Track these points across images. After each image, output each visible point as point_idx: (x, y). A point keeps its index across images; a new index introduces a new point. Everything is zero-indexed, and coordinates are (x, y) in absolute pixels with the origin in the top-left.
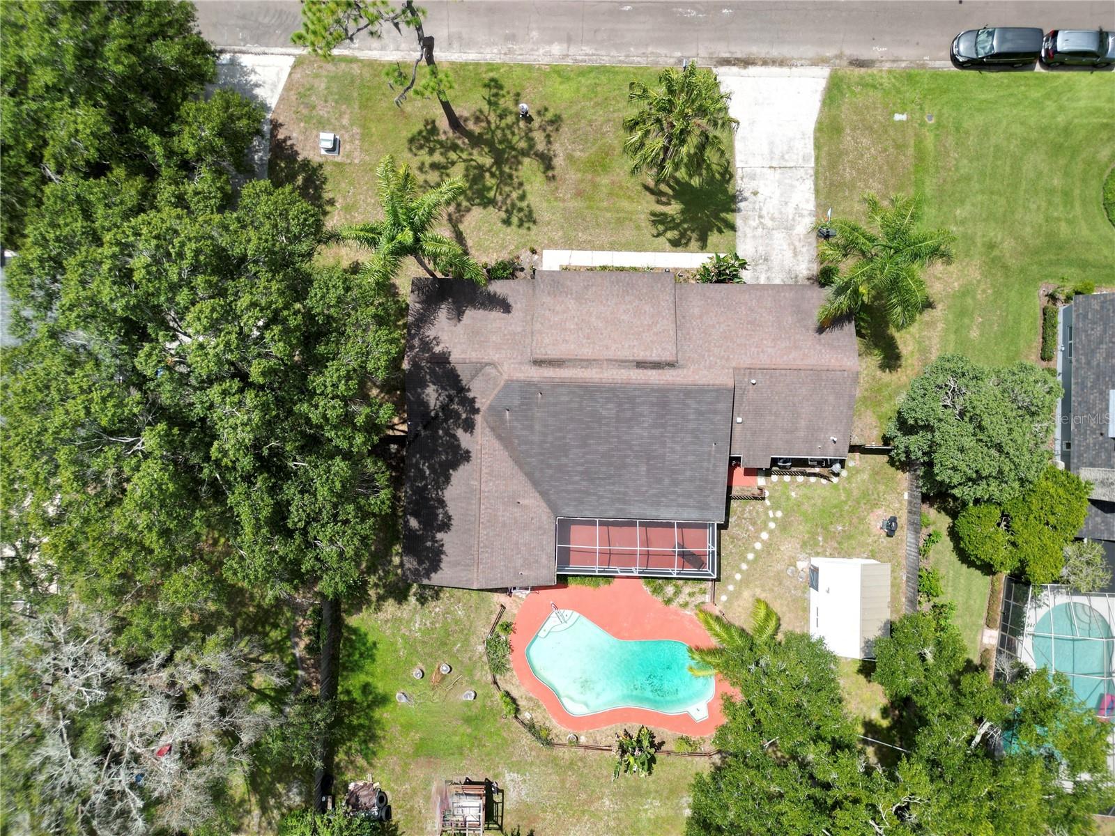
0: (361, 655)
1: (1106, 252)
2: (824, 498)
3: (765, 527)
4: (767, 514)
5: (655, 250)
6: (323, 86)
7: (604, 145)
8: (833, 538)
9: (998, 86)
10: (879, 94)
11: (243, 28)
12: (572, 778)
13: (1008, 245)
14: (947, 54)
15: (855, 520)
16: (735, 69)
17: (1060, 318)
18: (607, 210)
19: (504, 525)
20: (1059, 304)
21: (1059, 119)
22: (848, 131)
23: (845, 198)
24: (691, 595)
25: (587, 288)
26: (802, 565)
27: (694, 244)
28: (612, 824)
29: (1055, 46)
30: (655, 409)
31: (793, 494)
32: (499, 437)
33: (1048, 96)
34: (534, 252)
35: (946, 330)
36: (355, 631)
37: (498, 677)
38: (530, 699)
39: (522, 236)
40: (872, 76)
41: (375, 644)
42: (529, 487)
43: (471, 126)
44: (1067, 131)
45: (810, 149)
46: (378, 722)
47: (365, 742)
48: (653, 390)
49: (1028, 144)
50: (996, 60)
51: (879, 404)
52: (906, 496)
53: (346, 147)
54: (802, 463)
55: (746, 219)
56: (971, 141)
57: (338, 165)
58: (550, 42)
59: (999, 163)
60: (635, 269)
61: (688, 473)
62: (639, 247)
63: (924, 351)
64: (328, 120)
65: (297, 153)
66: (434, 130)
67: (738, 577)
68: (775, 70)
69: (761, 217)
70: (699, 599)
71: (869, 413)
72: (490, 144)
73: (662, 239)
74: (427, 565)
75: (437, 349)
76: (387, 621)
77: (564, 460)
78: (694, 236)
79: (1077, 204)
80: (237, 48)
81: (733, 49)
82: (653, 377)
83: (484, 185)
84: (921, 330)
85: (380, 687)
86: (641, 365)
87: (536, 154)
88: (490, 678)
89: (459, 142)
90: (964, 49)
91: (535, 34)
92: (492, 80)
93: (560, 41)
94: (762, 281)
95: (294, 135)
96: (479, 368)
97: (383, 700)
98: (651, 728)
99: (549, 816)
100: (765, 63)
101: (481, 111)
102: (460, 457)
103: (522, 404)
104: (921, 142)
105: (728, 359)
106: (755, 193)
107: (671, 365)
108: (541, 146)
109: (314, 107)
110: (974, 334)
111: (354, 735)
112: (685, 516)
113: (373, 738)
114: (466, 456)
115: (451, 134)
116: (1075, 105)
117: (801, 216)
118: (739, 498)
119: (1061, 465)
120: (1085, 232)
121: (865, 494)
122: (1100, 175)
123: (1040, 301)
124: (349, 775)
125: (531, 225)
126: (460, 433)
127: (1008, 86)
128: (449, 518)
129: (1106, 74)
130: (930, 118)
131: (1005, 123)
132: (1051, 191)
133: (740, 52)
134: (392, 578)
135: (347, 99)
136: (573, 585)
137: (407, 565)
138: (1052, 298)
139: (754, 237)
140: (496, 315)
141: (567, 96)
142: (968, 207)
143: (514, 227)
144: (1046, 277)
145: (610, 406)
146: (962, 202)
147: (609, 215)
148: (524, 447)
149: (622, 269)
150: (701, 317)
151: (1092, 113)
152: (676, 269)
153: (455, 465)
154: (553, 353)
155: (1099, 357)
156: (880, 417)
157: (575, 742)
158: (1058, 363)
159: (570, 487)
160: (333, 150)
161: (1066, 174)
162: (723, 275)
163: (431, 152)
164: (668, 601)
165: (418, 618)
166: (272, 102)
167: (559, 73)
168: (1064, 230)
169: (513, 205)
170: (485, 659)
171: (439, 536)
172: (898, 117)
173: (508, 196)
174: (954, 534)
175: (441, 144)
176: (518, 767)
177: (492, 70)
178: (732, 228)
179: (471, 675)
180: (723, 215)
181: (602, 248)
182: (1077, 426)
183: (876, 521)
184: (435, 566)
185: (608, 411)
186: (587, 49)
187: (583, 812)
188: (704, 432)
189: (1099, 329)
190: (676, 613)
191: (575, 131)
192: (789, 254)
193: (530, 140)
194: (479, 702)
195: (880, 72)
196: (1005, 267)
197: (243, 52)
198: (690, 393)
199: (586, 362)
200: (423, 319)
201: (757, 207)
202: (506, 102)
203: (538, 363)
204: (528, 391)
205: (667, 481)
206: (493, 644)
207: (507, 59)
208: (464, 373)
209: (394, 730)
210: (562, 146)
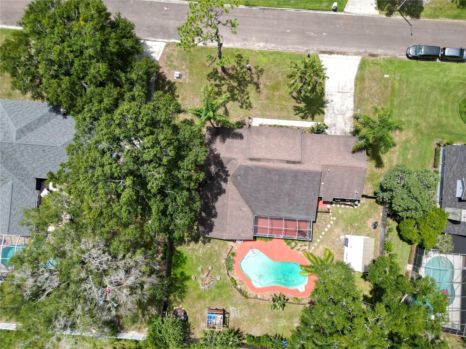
0: (181, 261)
1: (459, 129)
2: (351, 214)
3: (329, 223)
4: (330, 218)
5: (294, 120)
6: (176, 54)
7: (277, 81)
8: (354, 228)
9: (423, 66)
10: (379, 67)
11: (148, 31)
12: (254, 310)
13: (423, 125)
14: (405, 53)
15: (362, 222)
16: (327, 55)
17: (441, 153)
18: (277, 104)
19: (236, 217)
20: (441, 147)
21: (445, 80)
22: (367, 80)
23: (364, 105)
24: (301, 246)
25: (270, 133)
26: (342, 237)
27: (310, 118)
28: (268, 327)
29: (444, 53)
30: (293, 178)
31: (340, 211)
32: (235, 185)
33: (441, 71)
34: (250, 118)
35: (399, 155)
36: (179, 252)
37: (229, 272)
38: (240, 281)
39: (246, 113)
40: (377, 60)
41: (186, 257)
42: (245, 204)
43: (230, 71)
44: (447, 84)
45: (353, 86)
46: (186, 286)
47: (181, 293)
48: (292, 171)
49: (433, 88)
50: (423, 57)
51: (373, 180)
52: (381, 214)
53: (184, 77)
54: (344, 200)
55: (328, 110)
56: (412, 86)
57: (180, 83)
58: (260, 42)
59: (422, 95)
60: (286, 126)
61: (303, 202)
62: (289, 119)
63: (391, 162)
64: (178, 66)
65: (166, 78)
66: (217, 72)
67: (318, 240)
68: (341, 56)
69: (333, 110)
70: (304, 248)
71: (369, 183)
72: (237, 78)
73: (297, 116)
74: (207, 230)
75: (216, 153)
76: (190, 250)
77: (258, 195)
78: (310, 115)
79: (450, 112)
80: (145, 38)
81: (326, 48)
82: (292, 167)
83: (234, 94)
84: (390, 154)
85: (187, 273)
86: (288, 162)
87: (254, 83)
88: (226, 272)
89: (226, 77)
90: (412, 52)
91: (254, 39)
92: (239, 55)
93: (263, 41)
94: (333, 134)
95: (165, 71)
96: (230, 160)
97: (188, 278)
98: (284, 293)
99: (245, 323)
100: (338, 53)
101: (234, 66)
102: (222, 191)
103: (244, 174)
104: (394, 85)
105: (320, 162)
106: (332, 101)
107: (299, 163)
108: (255, 80)
109: (173, 62)
110: (409, 156)
111: (177, 290)
112: (301, 217)
113: (184, 292)
114: (224, 191)
115: (223, 74)
116: (451, 75)
117: (348, 110)
118: (320, 212)
119: (439, 206)
120: (452, 121)
121: (366, 213)
122: (459, 101)
123: (434, 146)
124: (174, 305)
125: (250, 108)
126: (222, 183)
127: (427, 67)
128: (217, 213)
129: (463, 64)
130: (397, 77)
131: (425, 80)
132: (440, 106)
133: (329, 49)
134: (194, 234)
135: (185, 59)
136: (258, 240)
137: (201, 229)
138: (439, 145)
139: (331, 117)
140: (238, 141)
141: (265, 62)
142: (410, 110)
143: (244, 109)
144: (437, 137)
145: (276, 176)
146: (407, 108)
147: (278, 106)
148: (244, 190)
149: (282, 126)
150: (310, 146)
151: (456, 78)
152: (302, 127)
153: (220, 194)
154: (257, 156)
155: (454, 168)
156: (373, 185)
157: (256, 298)
158: (440, 169)
159: (260, 205)
160: (179, 78)
161: (446, 100)
162: (319, 131)
163: (215, 80)
164: (293, 248)
165: (201, 249)
166: (158, 59)
167: (262, 53)
168: (444, 120)
169: (244, 101)
170: (225, 265)
171: (212, 219)
172: (386, 76)
173: (243, 97)
174: (398, 229)
175: (219, 77)
176: (235, 305)
177: (238, 51)
178: (323, 113)
179: (219, 271)
180: (321, 108)
181: (275, 118)
182: (445, 192)
183: (370, 223)
184: (211, 230)
185: (276, 178)
186: (273, 45)
187: (258, 322)
188: (309, 187)
189: (454, 158)
190: (295, 252)
191: (267, 75)
192: (343, 124)
193: (252, 77)
194: (222, 281)
195: (380, 59)
196: (422, 133)
197: (148, 40)
198: (305, 173)
199: (269, 160)
200: (211, 142)
201: (332, 106)
202: (243, 63)
203: (251, 159)
204: (247, 169)
205: (295, 204)
206: (228, 260)
207: (244, 47)
208: (224, 162)
209: (191, 290)
210: (263, 80)
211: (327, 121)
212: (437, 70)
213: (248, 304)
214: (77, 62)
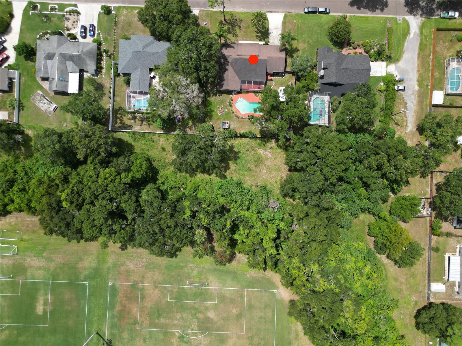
0: (210, 104)
2: (282, 80)
3: (272, 85)
4: (273, 83)
5: (256, 41)
6: (204, 15)
7: (248, 23)
10: (292, 17)
11: (191, 5)
12: (241, 123)
13: (311, 41)
14: (303, 11)
15: (286, 84)
16: (269, 13)
18: (249, 35)
19: (232, 81)
21: (320, 22)
22: (287, 23)
29: (319, 10)
31: (277, 80)
32: (232, 67)
33: (319, 18)
34: (237, 41)
35: (301, 54)
36: (209, 100)
37: (230, 108)
38: (235, 111)
40: (291, 14)
41: (212, 103)
42: (236, 75)
43: (228, 21)
44: (321, 24)
45: (281, 26)
46: (212, 114)
49: (315, 26)
50: (311, 12)
52: (294, 80)
53: (208, 24)
54: (278, 73)
55: (271, 37)
56: (306, 25)
57: (206, 27)
58: (240, 8)
59: (310, 28)
60: (253, 44)
61: (260, 74)
62: (254, 40)
64: (205, 20)
66: (222, 22)
68: (276, 13)
72: (231, 24)
73: (258, 39)
75: (223, 53)
76: (213, 99)
77: (241, 71)
78: (263, 39)
79: (322, 35)
83: (230, 30)
84: (297, 54)
85: (212, 109)
87: (238, 26)
89: (226, 24)
90: (306, 11)
91: (238, 7)
92: (232, 14)
93: (242, 8)
94: (272, 45)
95: (200, 22)
96: (229, 56)
97: (213, 111)
99: (238, 129)
100: (274, 12)
101: (230, 19)
102: (226, 70)
103: (236, 62)
104: (298, 25)
105: (266, 55)
106: (272, 33)
107: (258, 56)
108: (239, 24)
109: (203, 18)
111: (209, 116)
112: (260, 80)
113: (212, 117)
114: (227, 70)
115: (225, 22)
116: (323, 20)
117: (279, 35)
118: (268, 80)
120: (323, 39)
121: (288, 80)
122: (326, 30)
123: (316, 50)
124: (207, 122)
125: (237, 37)
126: (226, 66)
127: (312, 16)
128: (224, 79)
129: (327, 15)
130: (300, 21)
131: (311, 22)
132: (318, 33)
133: (270, 10)
135: (208, 17)
136: (243, 94)
137: (218, 87)
138: (318, 49)
140: (232, 49)
141: (243, 17)
142: (305, 35)
143: (234, 37)
144: (317, 46)
148: (235, 69)
149: (251, 44)
150: (263, 50)
152: (259, 44)
154: (240, 54)
157: (242, 118)
159: (242, 76)
160: (206, 24)
161: (320, 30)
162: (267, 44)
163: (222, 25)
164: (257, 96)
165: (218, 99)
167: (242, 13)
168: (320, 39)
170: (229, 105)
171: (223, 82)
172: (295, 21)
173: (234, 32)
176: (234, 122)
177: (231, 12)
178: (269, 38)
179: (226, 107)
180: (267, 36)
181: (248, 41)
184: (222, 86)
185: (248, 63)
186: (246, 9)
187: (243, 128)
188: (263, 67)
189: (321, 53)
191: (244, 22)
192: (277, 42)
193: (237, 23)
194: (228, 111)
195: (293, 14)
196: (311, 45)
198: (260, 60)
199: (245, 55)
200: (221, 49)
201: (273, 35)
202: (233, 17)
203: (238, 55)
204: (236, 60)
205: (257, 75)
206: (230, 103)
207: (234, 11)
208: (227, 57)
209: (215, 116)
210: (242, 25)
211: (271, 40)
212: (317, 18)
213: (239, 121)
214: (171, 14)
